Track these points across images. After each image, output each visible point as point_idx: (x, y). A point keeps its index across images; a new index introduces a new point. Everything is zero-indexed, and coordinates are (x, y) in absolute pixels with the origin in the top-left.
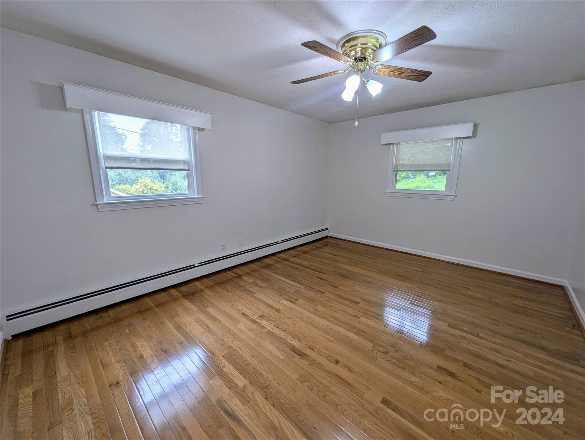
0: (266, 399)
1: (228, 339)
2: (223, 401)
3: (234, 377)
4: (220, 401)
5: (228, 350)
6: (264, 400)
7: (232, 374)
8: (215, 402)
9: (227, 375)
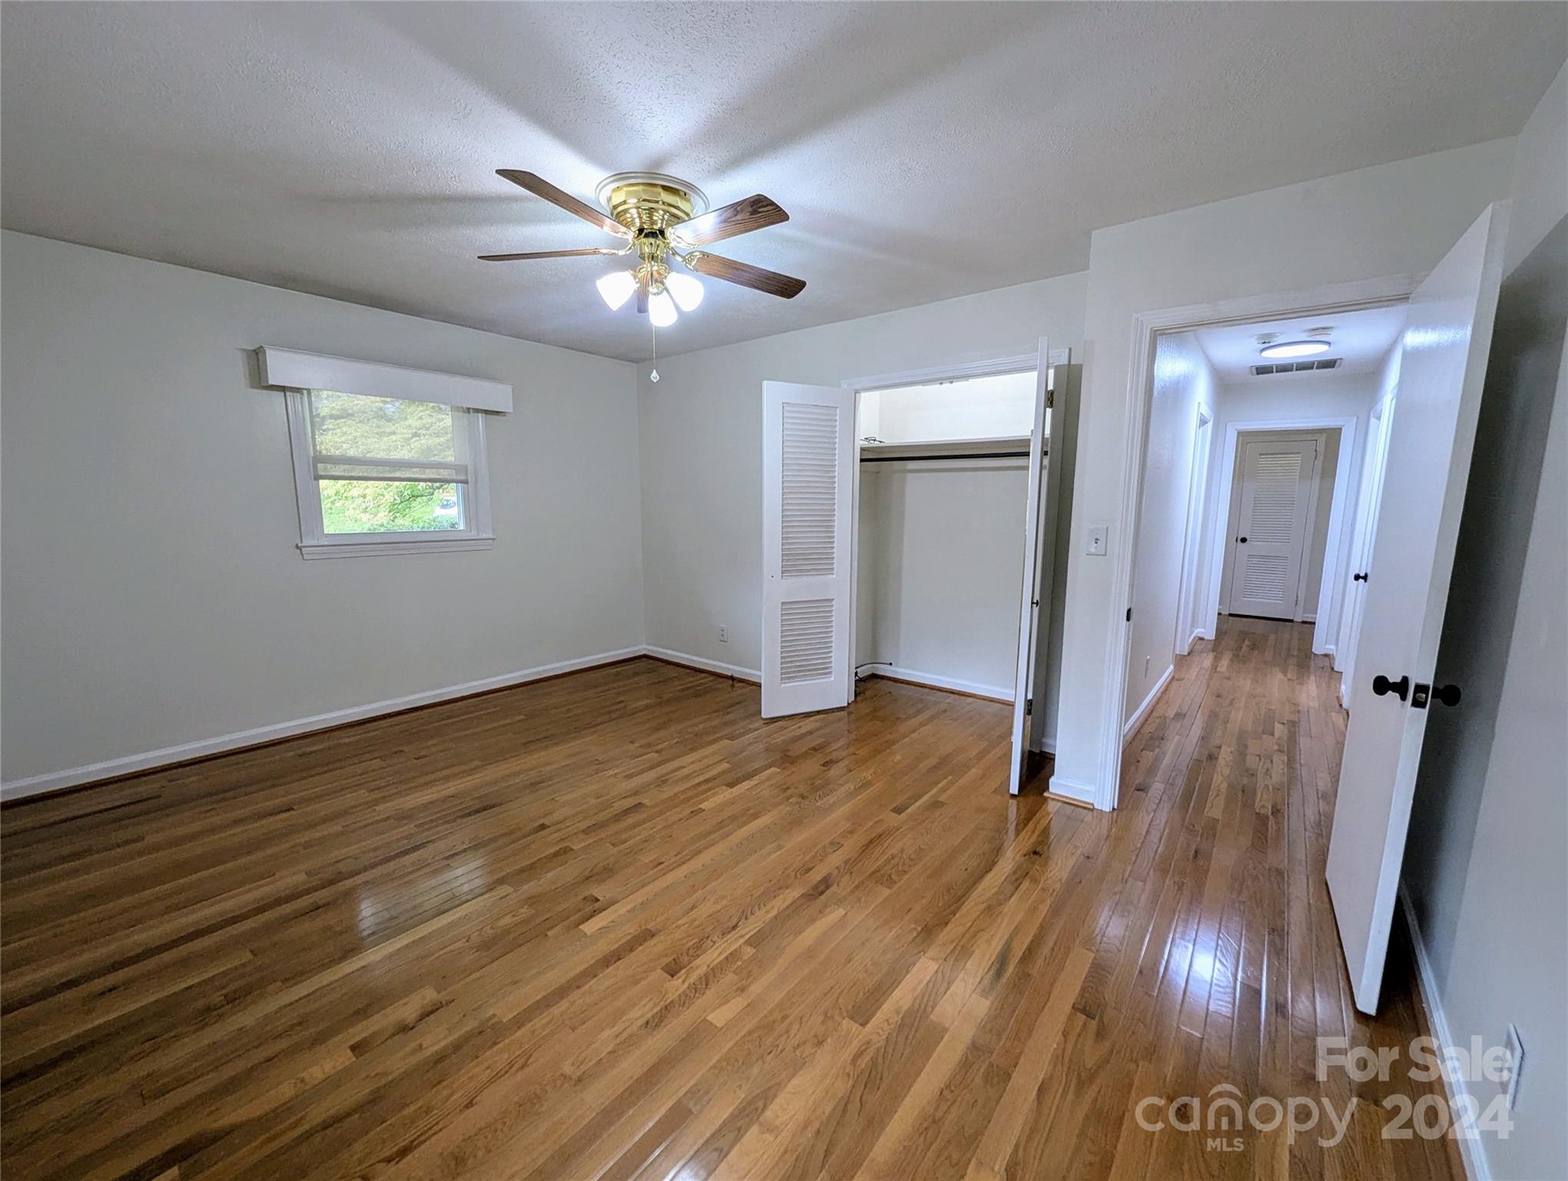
0: (947, 924)
1: (792, 1033)
2: (981, 986)
3: (919, 984)
4: (983, 991)
5: (838, 1018)
6: (950, 926)
7: (914, 989)
8: (990, 998)
9: (920, 997)
